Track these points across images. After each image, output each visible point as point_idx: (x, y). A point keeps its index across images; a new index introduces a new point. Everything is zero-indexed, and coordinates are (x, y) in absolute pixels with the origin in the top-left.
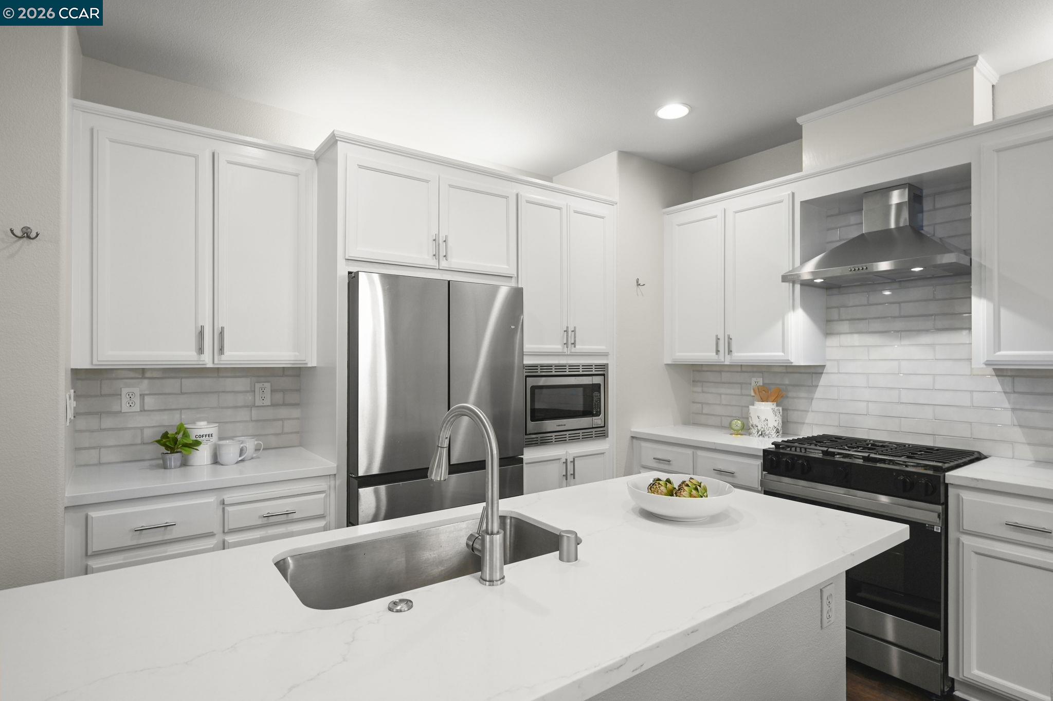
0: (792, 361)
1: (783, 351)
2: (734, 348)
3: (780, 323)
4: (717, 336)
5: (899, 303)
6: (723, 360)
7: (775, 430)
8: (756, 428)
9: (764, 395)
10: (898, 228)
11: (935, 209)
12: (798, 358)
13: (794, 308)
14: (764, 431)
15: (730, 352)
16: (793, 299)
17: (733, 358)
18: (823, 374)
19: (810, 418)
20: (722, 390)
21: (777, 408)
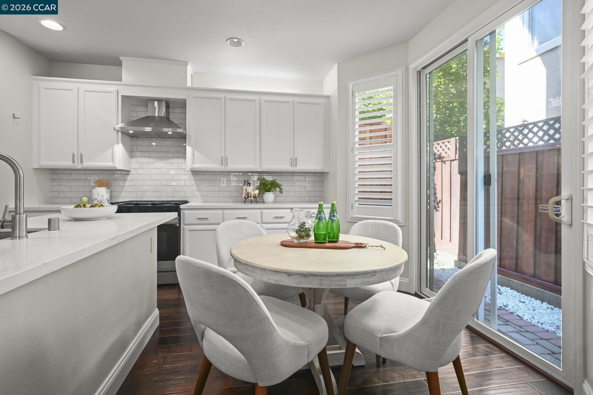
0: (117, 167)
1: (112, 162)
2: (84, 160)
3: (111, 150)
4: (73, 153)
5: (161, 146)
6: (77, 166)
7: (107, 200)
8: (97, 200)
9: (100, 184)
10: (158, 116)
11: (173, 113)
12: (119, 165)
13: (118, 143)
14: (101, 201)
15: (82, 162)
16: (118, 139)
17: (83, 165)
18: (129, 175)
19: (123, 194)
20: (72, 184)
21: (108, 190)
